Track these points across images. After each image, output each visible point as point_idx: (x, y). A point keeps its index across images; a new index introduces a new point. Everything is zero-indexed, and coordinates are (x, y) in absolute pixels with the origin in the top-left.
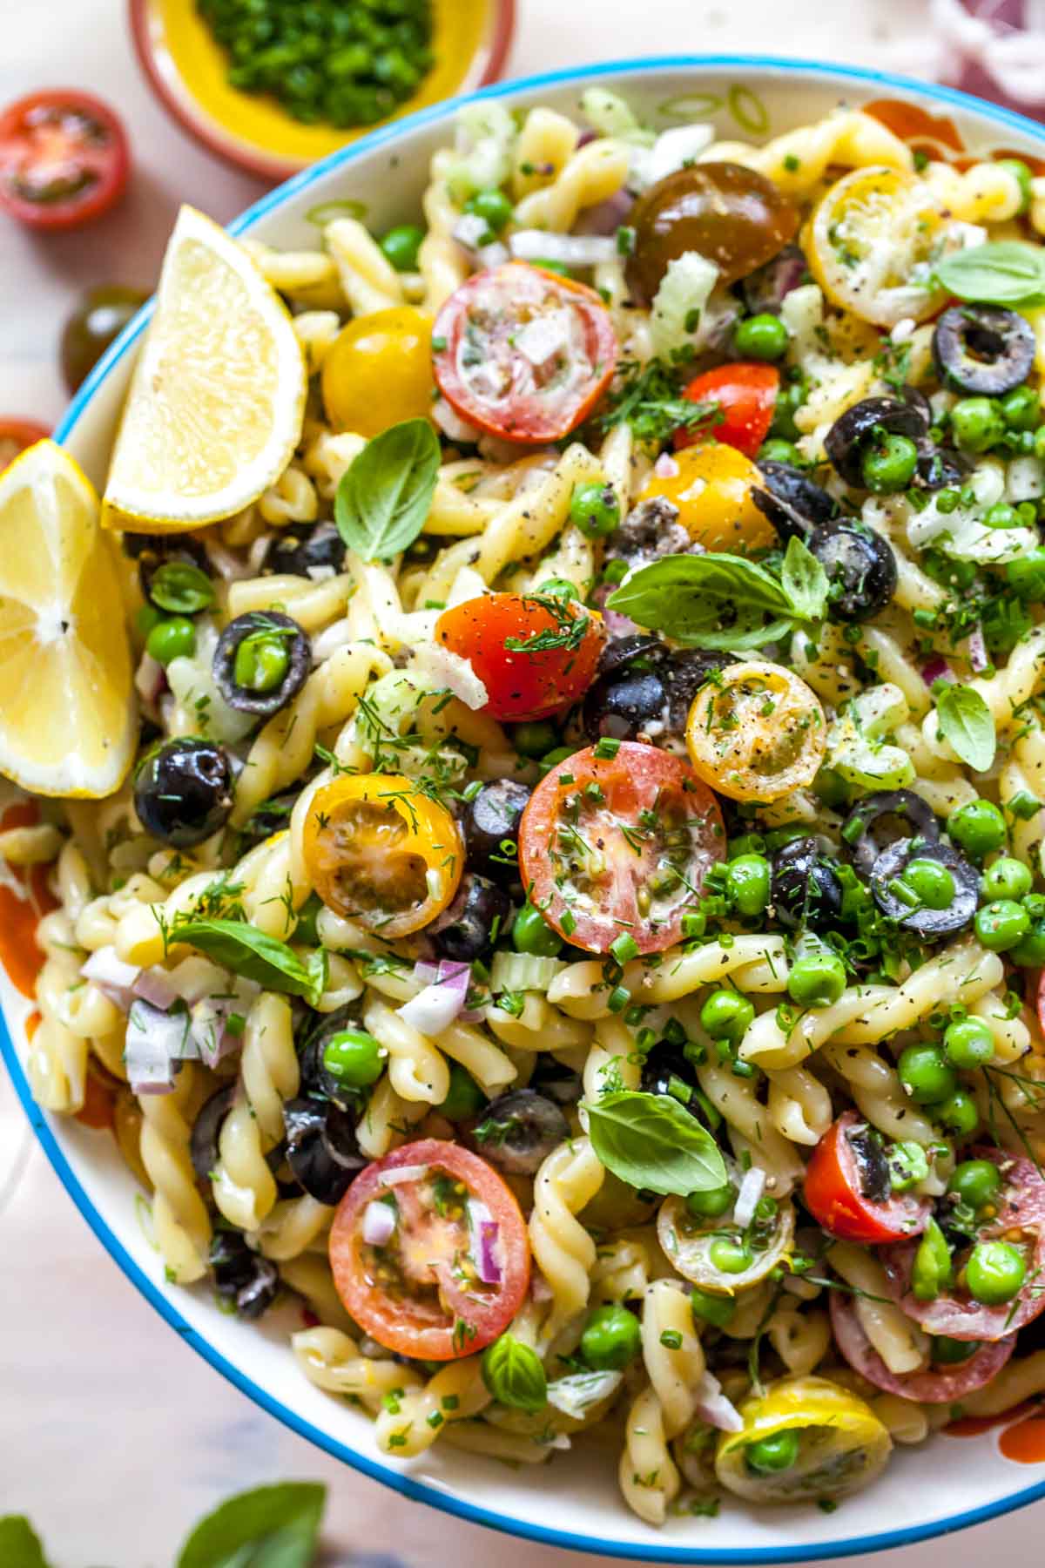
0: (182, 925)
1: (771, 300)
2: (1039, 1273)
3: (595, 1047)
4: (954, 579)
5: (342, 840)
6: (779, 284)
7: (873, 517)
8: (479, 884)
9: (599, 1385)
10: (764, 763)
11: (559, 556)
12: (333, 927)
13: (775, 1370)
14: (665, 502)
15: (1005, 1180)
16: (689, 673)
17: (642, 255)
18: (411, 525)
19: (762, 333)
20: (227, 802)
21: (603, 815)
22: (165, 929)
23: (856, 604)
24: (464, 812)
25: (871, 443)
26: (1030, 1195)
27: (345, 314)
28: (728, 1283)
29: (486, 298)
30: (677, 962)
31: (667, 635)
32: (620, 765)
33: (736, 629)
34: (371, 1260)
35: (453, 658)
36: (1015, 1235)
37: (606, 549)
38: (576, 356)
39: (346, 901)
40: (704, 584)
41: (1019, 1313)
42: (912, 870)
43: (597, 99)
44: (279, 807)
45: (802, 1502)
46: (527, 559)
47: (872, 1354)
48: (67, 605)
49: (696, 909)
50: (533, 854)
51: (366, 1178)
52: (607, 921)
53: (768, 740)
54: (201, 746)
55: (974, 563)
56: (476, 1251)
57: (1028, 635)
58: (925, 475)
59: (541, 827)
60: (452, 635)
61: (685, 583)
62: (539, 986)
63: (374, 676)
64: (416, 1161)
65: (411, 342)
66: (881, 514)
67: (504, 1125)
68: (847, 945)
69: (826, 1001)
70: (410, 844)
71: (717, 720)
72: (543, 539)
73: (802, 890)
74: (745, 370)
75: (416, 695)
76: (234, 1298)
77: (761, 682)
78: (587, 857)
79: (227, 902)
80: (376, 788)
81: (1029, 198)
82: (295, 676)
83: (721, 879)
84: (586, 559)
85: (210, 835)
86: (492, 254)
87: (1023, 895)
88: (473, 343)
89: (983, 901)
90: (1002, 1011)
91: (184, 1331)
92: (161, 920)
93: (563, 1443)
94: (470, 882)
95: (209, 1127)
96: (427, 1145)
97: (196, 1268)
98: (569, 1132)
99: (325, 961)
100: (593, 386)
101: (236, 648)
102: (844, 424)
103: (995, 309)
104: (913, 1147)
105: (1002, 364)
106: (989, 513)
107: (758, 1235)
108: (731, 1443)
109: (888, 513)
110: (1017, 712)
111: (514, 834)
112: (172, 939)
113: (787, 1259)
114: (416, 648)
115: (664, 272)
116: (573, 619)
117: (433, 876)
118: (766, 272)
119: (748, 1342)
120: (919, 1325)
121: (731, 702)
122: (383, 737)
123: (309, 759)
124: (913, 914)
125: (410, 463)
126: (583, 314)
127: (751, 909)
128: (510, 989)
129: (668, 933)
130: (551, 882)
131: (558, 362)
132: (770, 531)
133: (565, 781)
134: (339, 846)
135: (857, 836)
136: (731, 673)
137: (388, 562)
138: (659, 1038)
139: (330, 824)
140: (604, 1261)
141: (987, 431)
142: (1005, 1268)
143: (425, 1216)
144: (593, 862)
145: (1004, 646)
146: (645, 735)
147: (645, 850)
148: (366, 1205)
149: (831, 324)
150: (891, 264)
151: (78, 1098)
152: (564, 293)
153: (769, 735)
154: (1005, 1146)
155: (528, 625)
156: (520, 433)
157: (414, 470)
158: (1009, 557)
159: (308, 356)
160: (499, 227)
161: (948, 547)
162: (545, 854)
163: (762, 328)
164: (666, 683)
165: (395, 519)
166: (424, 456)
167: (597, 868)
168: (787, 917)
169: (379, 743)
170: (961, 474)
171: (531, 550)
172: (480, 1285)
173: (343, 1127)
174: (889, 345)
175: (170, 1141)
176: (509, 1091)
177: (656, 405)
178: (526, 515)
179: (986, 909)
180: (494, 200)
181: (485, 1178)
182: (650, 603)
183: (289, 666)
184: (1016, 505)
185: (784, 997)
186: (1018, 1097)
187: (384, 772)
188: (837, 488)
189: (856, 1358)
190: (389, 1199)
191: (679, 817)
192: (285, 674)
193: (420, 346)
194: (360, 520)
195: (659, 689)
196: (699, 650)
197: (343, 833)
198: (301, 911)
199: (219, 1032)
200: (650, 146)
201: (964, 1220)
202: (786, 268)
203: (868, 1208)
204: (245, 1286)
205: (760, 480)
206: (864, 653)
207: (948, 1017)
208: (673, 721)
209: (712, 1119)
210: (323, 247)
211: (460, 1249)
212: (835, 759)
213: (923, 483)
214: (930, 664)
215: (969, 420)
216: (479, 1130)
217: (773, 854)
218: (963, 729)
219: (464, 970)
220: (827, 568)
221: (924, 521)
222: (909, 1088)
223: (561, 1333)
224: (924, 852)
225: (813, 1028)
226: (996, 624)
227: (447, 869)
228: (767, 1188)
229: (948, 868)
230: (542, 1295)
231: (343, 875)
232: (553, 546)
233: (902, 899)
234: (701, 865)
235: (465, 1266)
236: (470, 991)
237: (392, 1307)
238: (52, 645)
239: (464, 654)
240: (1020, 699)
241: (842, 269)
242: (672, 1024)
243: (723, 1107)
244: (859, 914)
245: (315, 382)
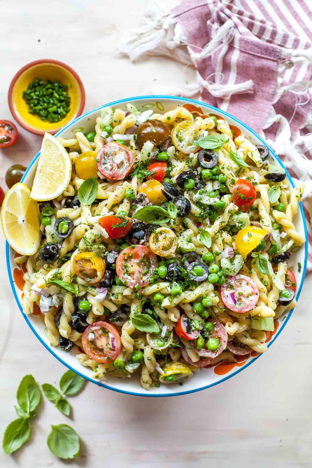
0: (50, 281)
1: (165, 148)
2: (221, 345)
3: (133, 303)
4: (203, 207)
5: (80, 265)
6: (166, 145)
7: (186, 195)
8: (108, 272)
9: (136, 366)
10: (165, 249)
11: (123, 204)
12: (80, 280)
13: (170, 361)
14: (144, 194)
15: (214, 326)
16: (149, 229)
17: (139, 140)
18: (93, 198)
19: (163, 156)
20: (58, 255)
21: (133, 260)
22: (46, 283)
23: (183, 214)
24: (105, 258)
25: (185, 181)
26: (220, 329)
27: (80, 152)
28: (160, 349)
29: (107, 150)
30: (148, 288)
31: (145, 222)
32: (136, 250)
33: (159, 220)
34: (90, 344)
35: (102, 228)
36: (217, 337)
37: (133, 202)
38: (126, 161)
39: (82, 276)
40: (152, 211)
41: (218, 353)
42: (195, 268)
43: (129, 106)
44: (69, 255)
45: (176, 383)
46: (117, 204)
47: (189, 358)
48: (24, 216)
49: (152, 278)
50: (118, 269)
51: (89, 328)
52: (134, 281)
53: (165, 244)
54: (53, 244)
55: (207, 204)
56: (110, 343)
57: (218, 218)
58: (196, 187)
59: (120, 264)
60: (102, 223)
61: (148, 211)
62: (121, 292)
63: (86, 230)
64: (98, 326)
65: (92, 159)
66: (188, 195)
67: (115, 319)
68: (182, 283)
69: (178, 296)
70: (93, 267)
71: (155, 240)
72: (120, 200)
73: (173, 275)
74: (160, 164)
75: (94, 235)
76: (65, 348)
77: (164, 231)
78: (129, 269)
79: (59, 275)
80: (86, 255)
81: (216, 124)
82: (70, 231)
83: (157, 271)
84: (129, 205)
85: (55, 261)
86: (109, 139)
87: (217, 272)
88: (105, 160)
89: (209, 273)
90: (214, 295)
91: (55, 355)
92: (45, 280)
93: (129, 376)
94: (107, 272)
95: (58, 317)
96: (100, 322)
97: (57, 343)
98: (128, 319)
99: (78, 287)
100: (129, 168)
101: (58, 224)
102: (180, 177)
103: (210, 150)
104: (196, 322)
105: (211, 162)
106: (209, 194)
107: (166, 339)
108: (162, 376)
109: (189, 194)
110: (216, 234)
111: (115, 263)
112: (48, 284)
113: (172, 343)
114: (94, 225)
115: (143, 145)
116: (125, 220)
117: (98, 273)
118: (164, 143)
119: (165, 356)
120: (198, 354)
121: (158, 236)
122: (88, 244)
123: (74, 246)
124: (196, 278)
125: (92, 185)
126: (127, 152)
127: (163, 277)
128: (115, 293)
129: (147, 282)
130: (123, 274)
131: (122, 163)
132: (165, 198)
133: (124, 254)
134: (80, 266)
135: (184, 260)
136: (158, 230)
137: (89, 206)
138: (145, 302)
139: (78, 262)
140: (136, 342)
141: (209, 176)
142: (215, 344)
143: (100, 336)
144: (131, 270)
145: (213, 220)
146: (141, 243)
147: (141, 266)
148: (89, 333)
149: (177, 153)
150: (189, 141)
151: (32, 311)
152: (123, 148)
153: (166, 243)
154: (214, 319)
155: (116, 222)
156: (114, 179)
157: (93, 187)
158: (214, 204)
159: (72, 161)
160: (110, 133)
161: (201, 201)
162: (121, 269)
163: (163, 155)
164: (145, 231)
165: (90, 197)
166: (95, 184)
167: (131, 271)
168: (170, 279)
169: (87, 245)
170: (204, 186)
171: (117, 202)
172: (111, 349)
173: (83, 318)
174: (189, 158)
175: (50, 320)
176: (116, 312)
177: (142, 171)
178: (116, 196)
179: (210, 275)
180: (109, 128)
181: (112, 329)
182: (141, 216)
183: (69, 228)
184: (215, 191)
185: (170, 295)
186: (217, 311)
187: (89, 251)
188: (179, 188)
189: (186, 358)
190: (93, 332)
191: (148, 259)
192: (68, 230)
193: (94, 160)
194: (83, 197)
195: (143, 233)
196: (151, 224)
197: (80, 264)
198: (73, 277)
199: (58, 301)
200: (140, 115)
201: (207, 334)
202: (168, 142)
203: (187, 335)
204: (66, 346)
205: (163, 188)
206: (185, 223)
207: (203, 297)
208: (146, 239)
209: (156, 317)
210: (75, 137)
211: (107, 342)
212: (179, 246)
213: (196, 188)
214: (198, 224)
215: (205, 174)
216: (110, 319)
217: (167, 266)
218: (205, 239)
219: (106, 290)
220: (177, 207)
221: (196, 196)
222: (195, 311)
223: (128, 357)
224: (198, 265)
225: (176, 301)
226: (211, 216)
227: (101, 272)
228: (167, 329)
229: (203, 267)
230: (124, 350)
231: (81, 271)
232: (122, 202)
233: (193, 275)
234: (153, 268)
235: (109, 346)
236: (107, 293)
237: (95, 352)
238: (21, 225)
239: (104, 227)
240: (216, 232)
241: (179, 143)
242: (148, 299)
243: (158, 315)
244: (185, 277)
245: (74, 166)
